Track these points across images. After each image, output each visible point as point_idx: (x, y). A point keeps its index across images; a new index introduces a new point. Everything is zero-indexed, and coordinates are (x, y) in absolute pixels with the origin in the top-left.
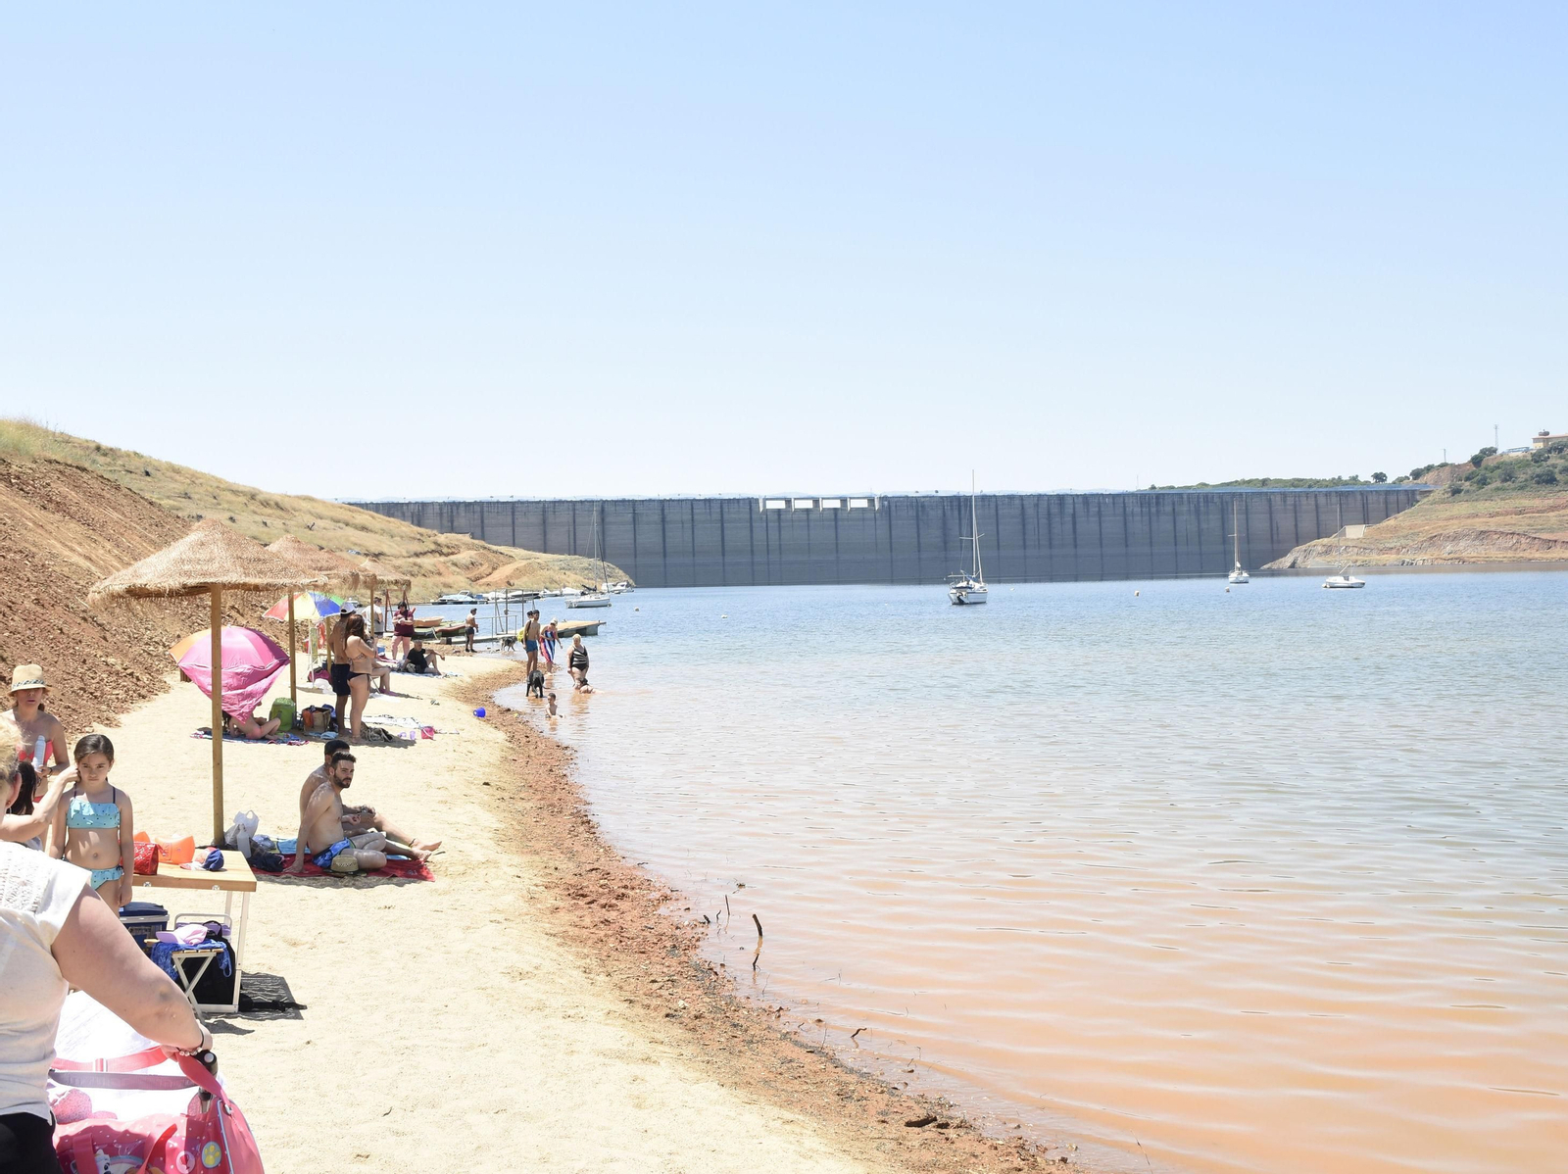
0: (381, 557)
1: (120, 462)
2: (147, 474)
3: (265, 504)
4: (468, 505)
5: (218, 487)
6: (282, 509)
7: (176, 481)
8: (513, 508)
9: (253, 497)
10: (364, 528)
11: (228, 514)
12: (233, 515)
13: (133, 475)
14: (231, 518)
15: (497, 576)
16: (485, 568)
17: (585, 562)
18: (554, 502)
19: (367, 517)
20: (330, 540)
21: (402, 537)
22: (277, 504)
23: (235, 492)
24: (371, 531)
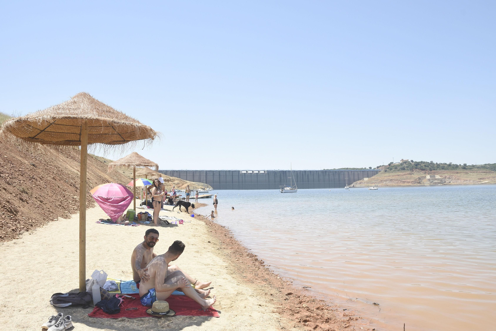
2: (105, 162)
4: (177, 171)
8: (186, 172)
14: (124, 172)
15: (183, 186)
16: (181, 185)
17: (202, 184)
18: (196, 171)
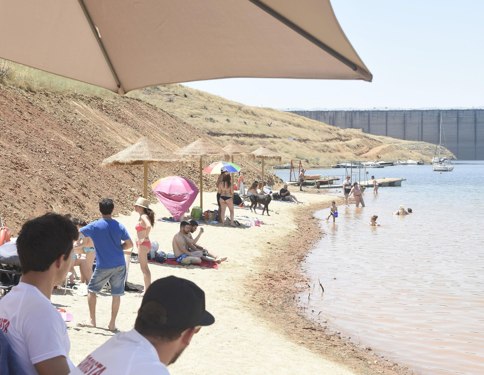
0: (307, 141)
1: (172, 90)
2: (186, 96)
3: (246, 112)
4: (361, 112)
5: (222, 103)
6: (255, 115)
7: (200, 100)
8: (386, 114)
9: (240, 108)
10: (299, 126)
11: (226, 118)
12: (228, 118)
13: (178, 97)
14: (228, 120)
15: (372, 152)
16: (365, 148)
17: (428, 145)
18: (411, 111)
19: (301, 119)
20: (280, 132)
21: (319, 131)
22: (252, 112)
23: (231, 106)
24: (303, 127)
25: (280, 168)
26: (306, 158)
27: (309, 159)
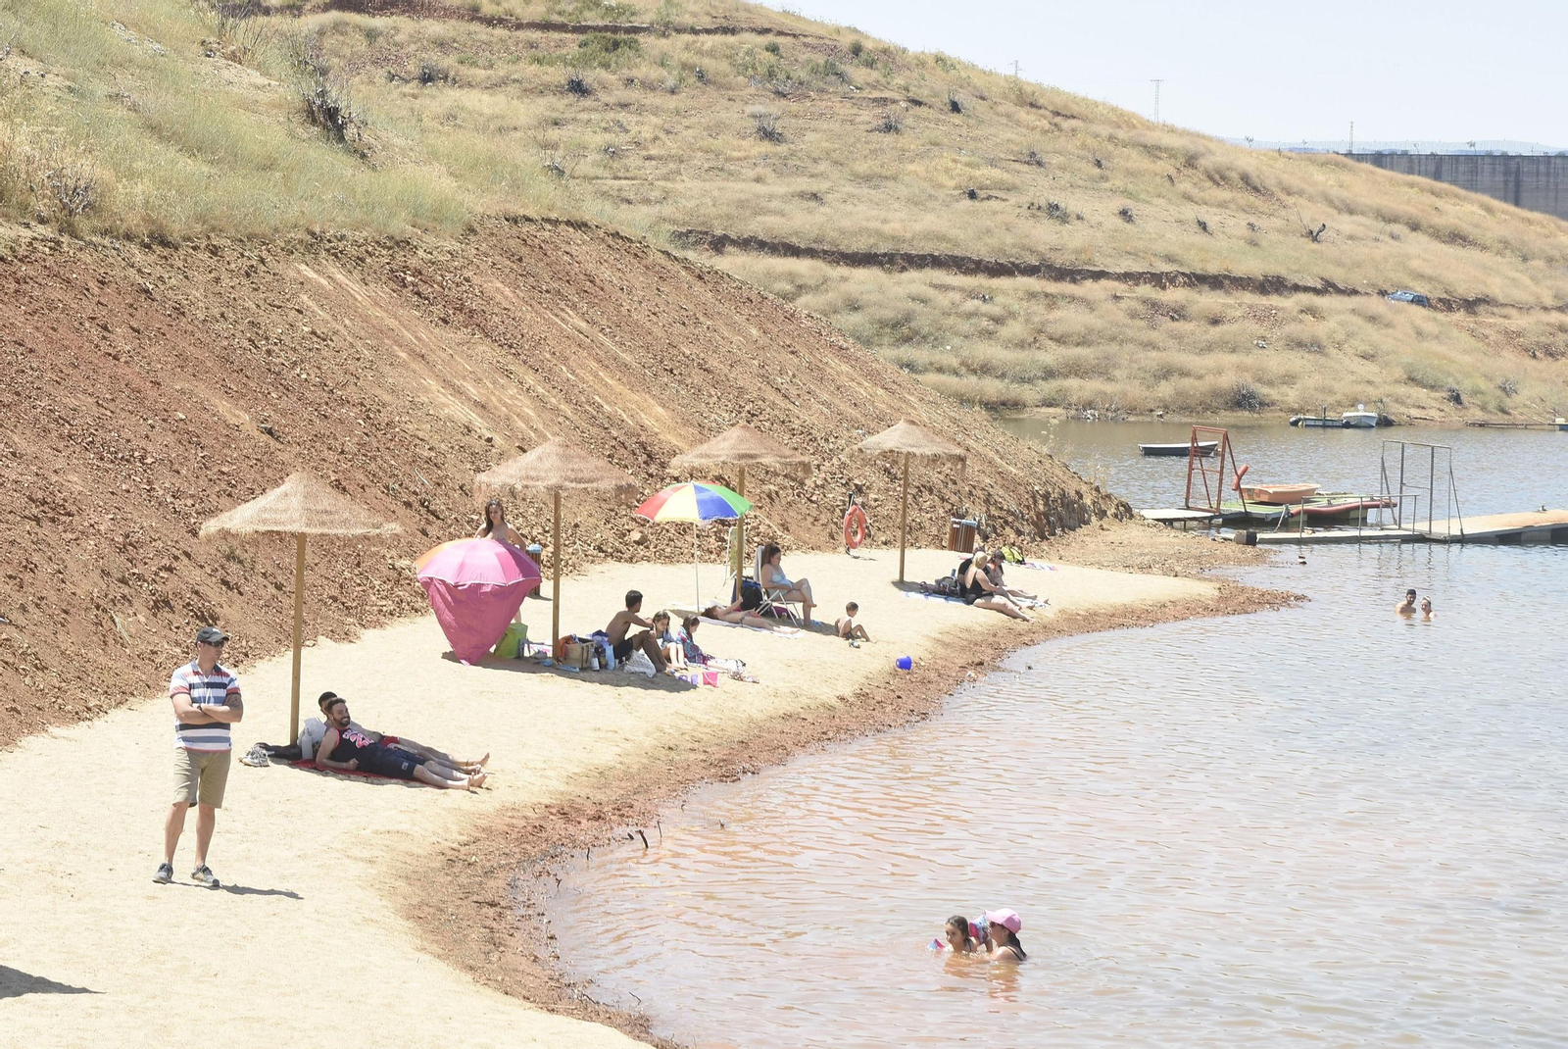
0: (1481, 308)
1: (899, 81)
2: (955, 107)
3: (1218, 177)
5: (1111, 138)
6: (1256, 189)
7: (1018, 123)
9: (1191, 161)
10: (1456, 238)
11: (1120, 202)
12: (1128, 203)
13: (923, 111)
14: (1124, 214)
19: (1475, 208)
20: (1358, 265)
21: (1550, 260)
22: (1245, 178)
23: (1152, 151)
24: (1474, 244)
25: (1324, 427)
26: (1451, 382)
27: (1465, 387)
